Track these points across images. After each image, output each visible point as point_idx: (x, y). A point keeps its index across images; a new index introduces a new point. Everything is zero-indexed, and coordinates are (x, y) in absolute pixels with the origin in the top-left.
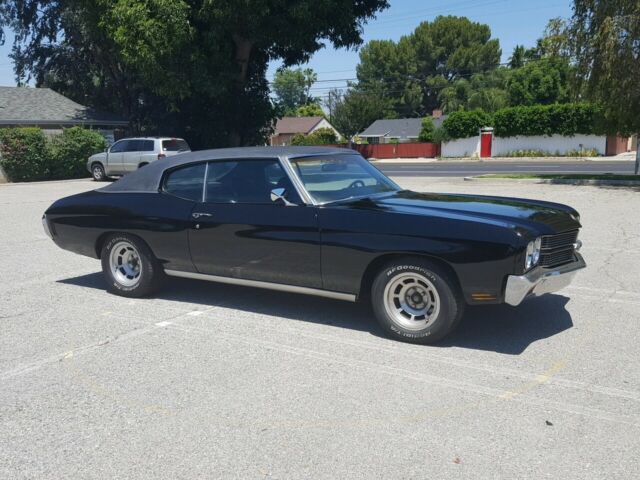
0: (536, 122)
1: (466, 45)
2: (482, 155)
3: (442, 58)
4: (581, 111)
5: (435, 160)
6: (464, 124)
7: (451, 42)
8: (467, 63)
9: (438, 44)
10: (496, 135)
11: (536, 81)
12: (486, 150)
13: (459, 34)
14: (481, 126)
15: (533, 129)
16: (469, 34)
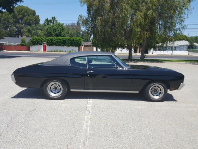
0: (59, 42)
1: (29, 16)
2: (44, 51)
3: (21, 19)
4: (71, 40)
5: (28, 52)
6: (37, 41)
7: (24, 14)
8: (30, 21)
9: (19, 14)
10: (48, 45)
11: (55, 30)
12: (45, 49)
13: (26, 12)
14: (43, 42)
15: (58, 44)
16: (30, 12)
